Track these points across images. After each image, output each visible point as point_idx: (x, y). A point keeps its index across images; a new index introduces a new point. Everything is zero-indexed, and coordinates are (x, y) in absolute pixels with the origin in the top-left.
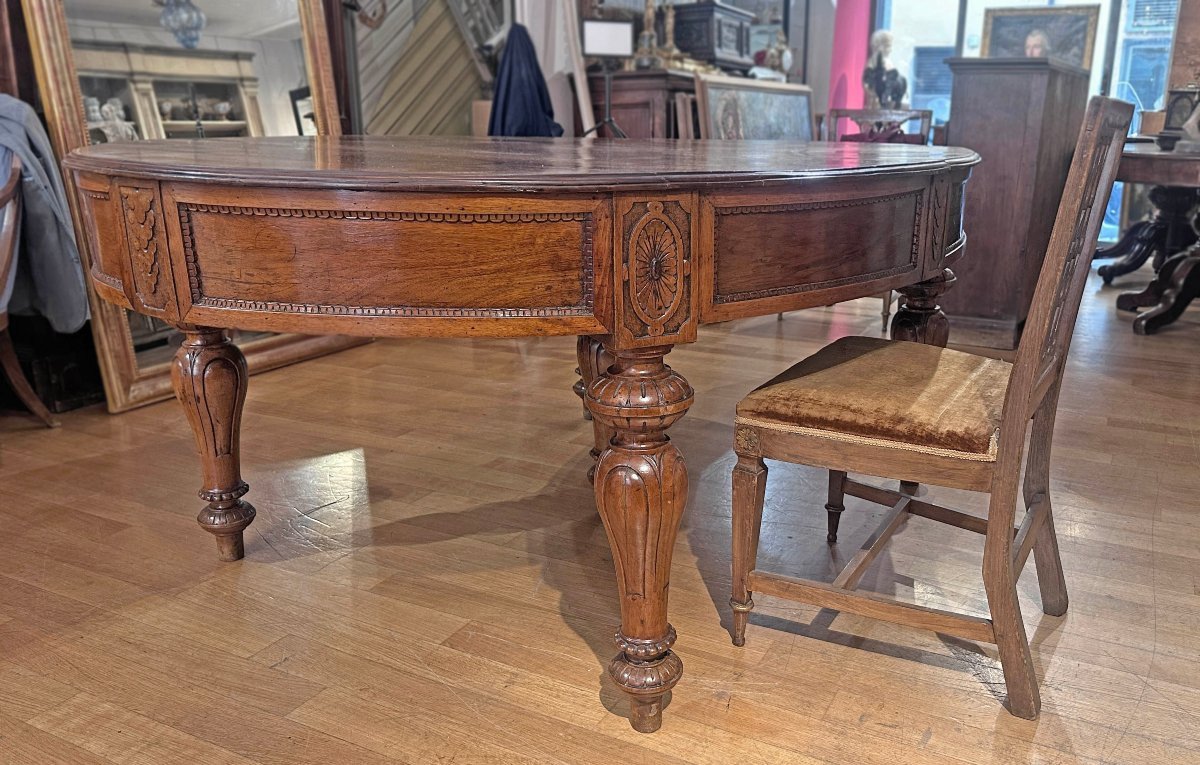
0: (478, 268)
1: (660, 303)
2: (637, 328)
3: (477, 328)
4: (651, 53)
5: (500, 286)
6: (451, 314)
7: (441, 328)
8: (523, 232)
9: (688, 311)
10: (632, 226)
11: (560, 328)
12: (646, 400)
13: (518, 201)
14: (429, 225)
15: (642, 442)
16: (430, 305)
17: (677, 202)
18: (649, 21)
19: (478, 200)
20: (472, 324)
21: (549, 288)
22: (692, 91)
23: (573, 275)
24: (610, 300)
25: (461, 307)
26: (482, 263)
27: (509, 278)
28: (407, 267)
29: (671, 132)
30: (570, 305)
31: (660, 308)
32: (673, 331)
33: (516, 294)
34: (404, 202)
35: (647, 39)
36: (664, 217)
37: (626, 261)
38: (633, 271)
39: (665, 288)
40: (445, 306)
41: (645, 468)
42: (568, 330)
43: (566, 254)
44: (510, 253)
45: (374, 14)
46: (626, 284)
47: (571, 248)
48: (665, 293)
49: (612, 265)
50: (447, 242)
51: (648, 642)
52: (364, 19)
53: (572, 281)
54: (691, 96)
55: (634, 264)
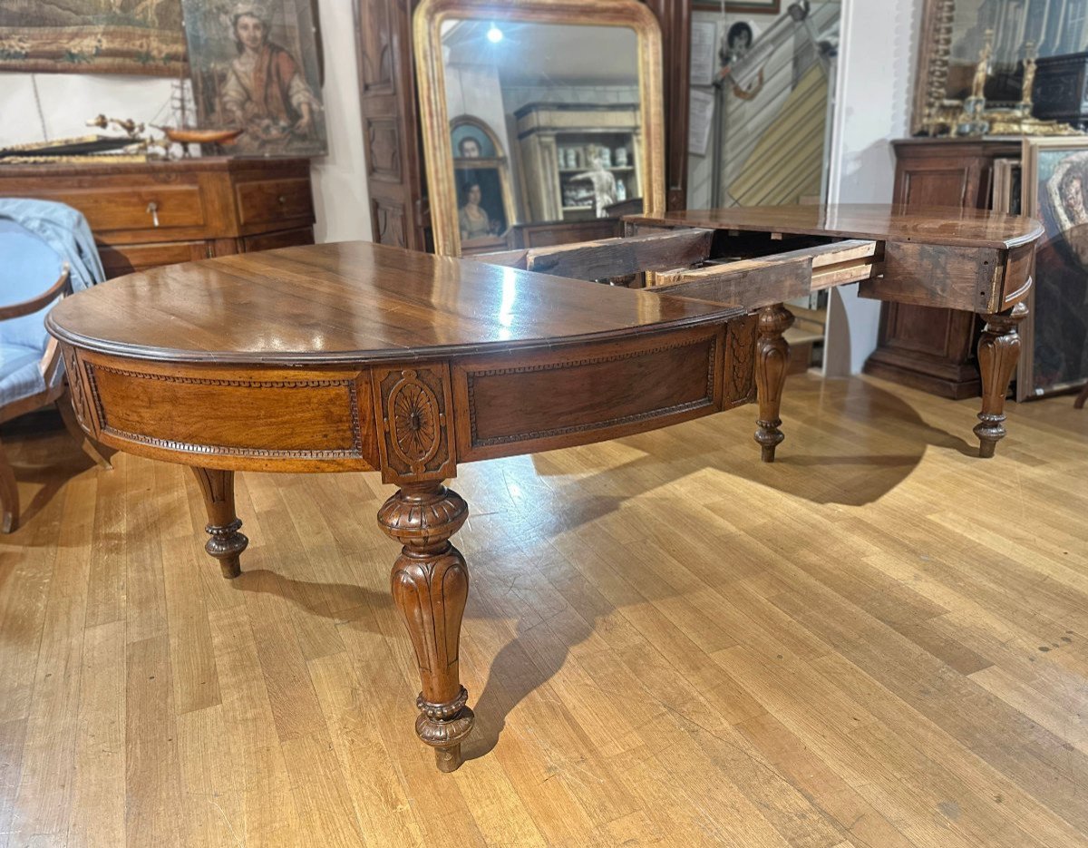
0: (269, 420)
1: (421, 448)
2: (401, 468)
3: (269, 465)
4: (974, 118)
5: (286, 435)
6: (251, 453)
7: (244, 464)
8: (301, 394)
9: (447, 454)
10: (390, 389)
11: (334, 467)
12: (414, 521)
13: (292, 373)
14: (230, 389)
15: (420, 553)
16: (238, 445)
17: (428, 370)
18: (978, 85)
19: (262, 372)
20: (266, 462)
21: (325, 436)
22: (1018, 156)
23: (345, 426)
24: (375, 446)
25: (259, 448)
26: (270, 417)
27: (293, 428)
28: (217, 418)
29: (983, 202)
30: (344, 449)
31: (421, 452)
32: (435, 470)
33: (298, 440)
34: (210, 372)
35: (972, 103)
36: (417, 382)
37: (385, 415)
38: (393, 424)
39: (425, 437)
40: (247, 447)
41: (419, 572)
42: (341, 469)
43: (336, 410)
44: (292, 409)
45: (749, 87)
46: (387, 434)
47: (341, 406)
48: (425, 441)
49: (374, 419)
50: (244, 400)
51: (438, 705)
52: (739, 93)
53: (345, 431)
54: (1015, 162)
55: (393, 419)
